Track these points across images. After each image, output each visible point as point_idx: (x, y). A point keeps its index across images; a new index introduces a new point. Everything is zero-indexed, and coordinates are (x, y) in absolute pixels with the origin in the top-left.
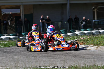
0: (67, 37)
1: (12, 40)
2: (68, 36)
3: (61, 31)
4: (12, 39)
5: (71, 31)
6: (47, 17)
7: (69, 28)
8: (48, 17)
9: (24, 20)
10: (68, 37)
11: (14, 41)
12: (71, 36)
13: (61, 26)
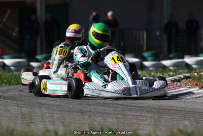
0: (161, 70)
1: (10, 71)
2: (164, 67)
3: (146, 54)
4: (9, 67)
5: (171, 56)
6: (110, 14)
7: (165, 50)
8: (112, 15)
9: (43, 20)
10: (163, 71)
11: (15, 73)
12: (172, 68)
13: (145, 42)
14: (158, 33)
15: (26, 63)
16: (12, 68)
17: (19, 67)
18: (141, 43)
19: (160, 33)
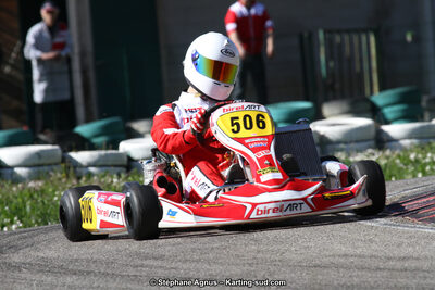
1: (16, 180)
4: (12, 168)
11: (31, 184)
13: (374, 64)
14: (409, 38)
15: (60, 152)
16: (21, 171)
17: (39, 166)
18: (357, 68)
19: (413, 37)
